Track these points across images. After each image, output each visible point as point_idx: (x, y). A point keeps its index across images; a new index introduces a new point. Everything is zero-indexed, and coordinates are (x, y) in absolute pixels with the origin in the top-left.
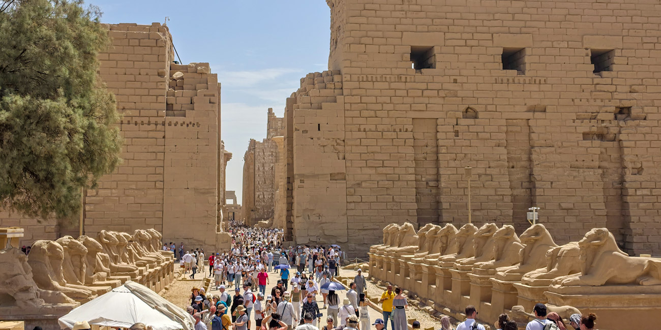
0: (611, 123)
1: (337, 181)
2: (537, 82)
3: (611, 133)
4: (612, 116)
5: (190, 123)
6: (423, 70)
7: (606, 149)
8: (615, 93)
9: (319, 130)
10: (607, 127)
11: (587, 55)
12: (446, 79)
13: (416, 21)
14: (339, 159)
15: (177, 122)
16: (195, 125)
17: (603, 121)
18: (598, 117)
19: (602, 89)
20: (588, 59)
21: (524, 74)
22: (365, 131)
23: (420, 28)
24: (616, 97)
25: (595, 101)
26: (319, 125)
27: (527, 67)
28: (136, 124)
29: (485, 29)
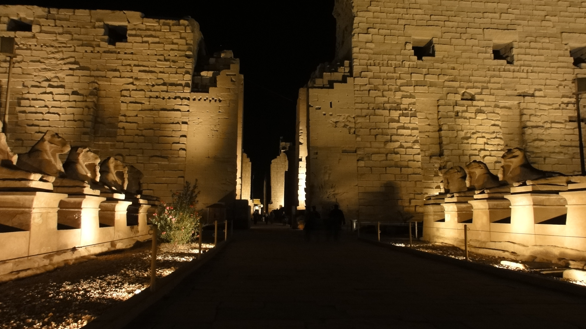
1: (349, 154)
2: (525, 71)
5: (213, 99)
6: (424, 58)
9: (331, 107)
11: (567, 50)
12: (444, 65)
13: (417, 17)
14: (350, 133)
15: (201, 99)
16: (217, 101)
17: (584, 106)
18: (581, 102)
20: (568, 53)
21: (513, 64)
22: (373, 109)
23: (420, 23)
26: (331, 103)
27: (515, 57)
28: (164, 98)
29: (477, 25)
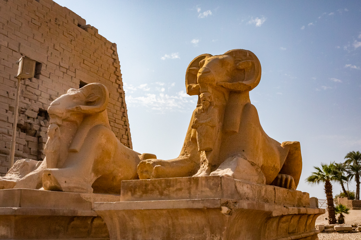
0: (34, 121)
3: (34, 129)
4: (35, 115)
7: (28, 141)
8: (40, 97)
10: (30, 124)
17: (29, 118)
18: (26, 113)
19: (31, 91)
24: (40, 100)
25: (25, 99)
